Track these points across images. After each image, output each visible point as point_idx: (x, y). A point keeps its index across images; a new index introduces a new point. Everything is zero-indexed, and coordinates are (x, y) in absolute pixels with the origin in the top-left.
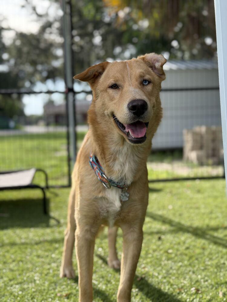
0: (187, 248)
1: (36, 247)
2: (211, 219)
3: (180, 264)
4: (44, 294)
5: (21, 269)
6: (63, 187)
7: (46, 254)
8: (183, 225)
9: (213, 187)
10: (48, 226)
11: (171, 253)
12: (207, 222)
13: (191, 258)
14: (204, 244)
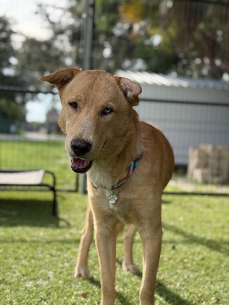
0: (203, 259)
1: (47, 245)
2: (224, 233)
3: (197, 274)
4: (60, 292)
5: (33, 266)
6: (70, 191)
7: (58, 253)
8: (196, 237)
9: (222, 204)
10: (58, 227)
11: (186, 263)
12: (220, 235)
13: (208, 268)
14: (219, 256)
